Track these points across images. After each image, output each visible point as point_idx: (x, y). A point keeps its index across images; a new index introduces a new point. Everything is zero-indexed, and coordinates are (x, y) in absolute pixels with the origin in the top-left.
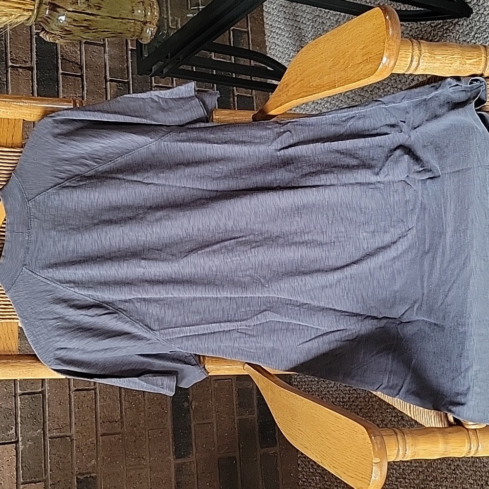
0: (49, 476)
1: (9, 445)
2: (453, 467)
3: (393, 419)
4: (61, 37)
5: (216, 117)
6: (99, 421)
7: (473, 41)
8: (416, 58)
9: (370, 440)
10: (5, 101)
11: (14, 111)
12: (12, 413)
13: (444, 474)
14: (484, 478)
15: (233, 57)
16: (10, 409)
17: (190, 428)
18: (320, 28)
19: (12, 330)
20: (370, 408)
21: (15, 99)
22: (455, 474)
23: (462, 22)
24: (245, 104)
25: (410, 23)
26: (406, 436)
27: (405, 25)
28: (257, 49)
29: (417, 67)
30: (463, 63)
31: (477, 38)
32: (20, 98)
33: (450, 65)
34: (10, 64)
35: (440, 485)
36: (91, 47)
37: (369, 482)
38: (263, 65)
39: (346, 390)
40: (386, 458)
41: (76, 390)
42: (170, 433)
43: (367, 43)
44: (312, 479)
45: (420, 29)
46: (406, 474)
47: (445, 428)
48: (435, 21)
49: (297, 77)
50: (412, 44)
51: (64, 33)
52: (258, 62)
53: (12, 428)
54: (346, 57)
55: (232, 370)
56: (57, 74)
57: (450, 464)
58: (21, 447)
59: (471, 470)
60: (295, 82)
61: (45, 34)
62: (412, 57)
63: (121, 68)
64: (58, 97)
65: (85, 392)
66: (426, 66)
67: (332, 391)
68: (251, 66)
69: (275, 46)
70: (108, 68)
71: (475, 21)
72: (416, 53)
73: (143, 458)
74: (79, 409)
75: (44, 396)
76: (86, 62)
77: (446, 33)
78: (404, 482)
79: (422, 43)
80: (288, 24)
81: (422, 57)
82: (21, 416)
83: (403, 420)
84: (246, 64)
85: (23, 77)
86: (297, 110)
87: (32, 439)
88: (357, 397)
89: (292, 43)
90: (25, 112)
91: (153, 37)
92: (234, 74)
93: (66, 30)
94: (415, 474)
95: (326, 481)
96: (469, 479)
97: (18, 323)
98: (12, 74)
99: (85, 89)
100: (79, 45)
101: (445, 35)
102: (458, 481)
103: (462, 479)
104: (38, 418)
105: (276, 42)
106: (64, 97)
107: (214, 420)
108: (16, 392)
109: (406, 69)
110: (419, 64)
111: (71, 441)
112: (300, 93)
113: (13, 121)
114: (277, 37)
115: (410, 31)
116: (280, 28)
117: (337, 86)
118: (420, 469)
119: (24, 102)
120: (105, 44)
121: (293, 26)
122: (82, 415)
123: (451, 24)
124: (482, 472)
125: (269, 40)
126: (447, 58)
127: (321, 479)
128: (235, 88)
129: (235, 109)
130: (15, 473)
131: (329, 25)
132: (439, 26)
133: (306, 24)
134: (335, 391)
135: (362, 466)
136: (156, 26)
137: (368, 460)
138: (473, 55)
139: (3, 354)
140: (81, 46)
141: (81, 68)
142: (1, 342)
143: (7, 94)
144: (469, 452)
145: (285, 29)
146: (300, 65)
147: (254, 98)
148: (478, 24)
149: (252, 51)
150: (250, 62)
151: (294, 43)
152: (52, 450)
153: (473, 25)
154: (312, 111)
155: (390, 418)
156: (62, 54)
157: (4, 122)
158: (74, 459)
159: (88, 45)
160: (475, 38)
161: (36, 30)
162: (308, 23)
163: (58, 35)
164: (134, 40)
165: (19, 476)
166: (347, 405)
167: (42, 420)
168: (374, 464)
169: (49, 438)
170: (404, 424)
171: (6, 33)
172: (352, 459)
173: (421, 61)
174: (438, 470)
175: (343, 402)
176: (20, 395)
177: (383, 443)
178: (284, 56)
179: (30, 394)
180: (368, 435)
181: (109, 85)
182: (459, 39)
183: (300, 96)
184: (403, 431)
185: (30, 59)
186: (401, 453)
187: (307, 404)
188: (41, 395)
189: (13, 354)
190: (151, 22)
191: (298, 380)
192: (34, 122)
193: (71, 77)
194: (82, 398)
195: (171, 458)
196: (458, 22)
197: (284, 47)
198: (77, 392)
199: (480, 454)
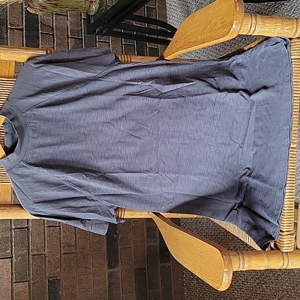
0: (31, 278)
1: (7, 259)
2: (276, 276)
3: (241, 246)
4: (40, 10)
5: (133, 60)
6: (62, 245)
7: (293, 15)
8: (254, 25)
9: (222, 258)
10: (4, 50)
11: (10, 56)
12: (9, 240)
13: (271, 280)
14: (295, 282)
15: (146, 24)
16: (7, 238)
17: (118, 250)
18: (200, 6)
19: (8, 189)
20: (227, 240)
21: (10, 48)
22: (278, 280)
23: (286, 3)
24: (154, 53)
25: (255, 3)
26: (244, 256)
27: (252, 5)
28: (161, 19)
29: (254, 30)
30: (283, 28)
31: (295, 13)
32: (13, 48)
33: (275, 29)
34: (9, 27)
35: (268, 287)
36: (59, 17)
37: (221, 283)
38: (165, 29)
39: (213, 229)
40: (231, 269)
41: (48, 227)
42: (105, 253)
43: (224, 15)
44: (191, 282)
45: (261, 7)
46: (248, 279)
47: (269, 251)
48: (270, 3)
49: (182, 36)
50: (251, 16)
51: (41, 8)
52: (162, 27)
53: (9, 249)
54: (212, 24)
55: (142, 215)
56: (38, 33)
57: (275, 274)
58: (14, 261)
59: (287, 277)
60: (181, 40)
61: (30, 9)
62: (251, 24)
63: (77, 30)
64: (38, 47)
65: (53, 228)
66: (260, 30)
67: (205, 229)
68: (157, 30)
69: (173, 17)
70: (69, 30)
71: (294, 3)
72: (254, 22)
73: (88, 268)
74: (50, 238)
75: (28, 230)
76: (55, 26)
77: (276, 10)
78: (247, 284)
79: (257, 16)
80: (180, 3)
81: (257, 24)
82: (14, 242)
83: (247, 247)
84: (155, 28)
85: (17, 35)
86: (186, 57)
87: (21, 256)
88: (219, 233)
89: (183, 15)
90: (16, 56)
91: (96, 11)
92: (147, 34)
93: (43, 6)
94: (254, 279)
95: (200, 283)
96: (286, 283)
97: (11, 185)
98: (11, 33)
99: (55, 42)
100: (52, 15)
101: (276, 11)
102: (279, 284)
103: (282, 283)
104: (25, 243)
105: (173, 14)
106: (42, 48)
107: (132, 246)
108: (12, 227)
109: (248, 32)
110: (255, 29)
111: (45, 257)
112: (184, 46)
113: (9, 62)
114: (173, 12)
115: (255, 8)
116: (175, 6)
117: (206, 42)
118: (257, 277)
119: (15, 50)
120: (67, 15)
121: (183, 5)
122: (51, 242)
123: (279, 5)
124: (294, 278)
125: (169, 14)
126: (273, 25)
127: (197, 282)
128: (147, 43)
129: (147, 56)
130: (11, 276)
131: (206, 5)
132: (272, 6)
133: (191, 4)
134: (206, 229)
135: (217, 273)
136: (98, 4)
137: (221, 270)
138: (288, 24)
139: (2, 204)
140: (53, 16)
141: (53, 30)
142: (1, 197)
143: (7, 45)
144: (283, 266)
145: (179, 6)
146: (184, 29)
147: (159, 49)
148: (296, 4)
149: (158, 20)
150: (157, 27)
151: (184, 16)
152: (33, 262)
153: (293, 5)
154: (194, 57)
155: (239, 246)
156: (41, 21)
157: (3, 62)
158: (47, 268)
159: (57, 16)
160: (294, 14)
161: (25, 6)
162: (192, 3)
163: (38, 9)
164: (85, 12)
165: (13, 278)
166: (213, 237)
167: (27, 245)
168: (224, 272)
169: (32, 255)
170: (247, 249)
171: (7, 7)
172: (212, 269)
173: (257, 27)
174: (268, 278)
175: (211, 236)
176: (14, 229)
177: (230, 260)
178: (178, 23)
179: (20, 229)
180: (221, 255)
181: (70, 40)
182: (285, 14)
183: (184, 48)
184: (243, 253)
185: (21, 24)
186: (241, 266)
187: (186, 236)
188: (27, 229)
189: (8, 204)
190: (95, 1)
191: (184, 222)
192: (23, 63)
193: (46, 35)
194: (51, 231)
195: (106, 268)
196: (284, 3)
197: (178, 18)
198: (49, 228)
199: (290, 267)
